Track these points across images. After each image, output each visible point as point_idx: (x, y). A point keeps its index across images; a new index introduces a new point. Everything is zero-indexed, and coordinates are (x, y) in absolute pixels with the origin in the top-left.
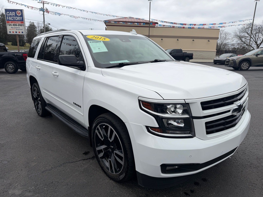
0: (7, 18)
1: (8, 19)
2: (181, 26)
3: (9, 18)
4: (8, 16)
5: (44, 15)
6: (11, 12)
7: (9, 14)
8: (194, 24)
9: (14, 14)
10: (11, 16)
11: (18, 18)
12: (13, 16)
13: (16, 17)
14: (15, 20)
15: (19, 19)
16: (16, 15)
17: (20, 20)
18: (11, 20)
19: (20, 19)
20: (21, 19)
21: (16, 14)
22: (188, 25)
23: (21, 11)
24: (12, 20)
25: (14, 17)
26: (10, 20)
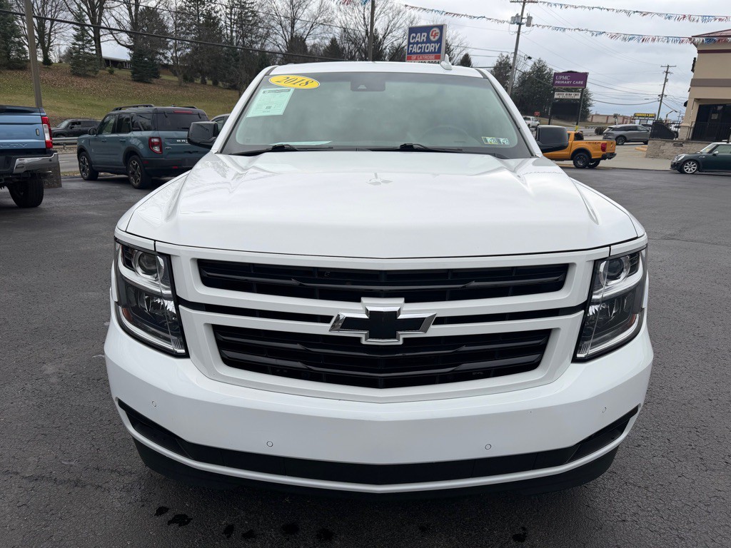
0: (410, 49)
1: (411, 51)
3: (412, 47)
4: (412, 43)
5: (519, 34)
6: (419, 34)
7: (415, 38)
9: (423, 37)
10: (417, 43)
11: (431, 47)
12: (423, 42)
13: (428, 44)
14: (425, 53)
15: (433, 49)
16: (429, 41)
17: (435, 52)
18: (417, 53)
19: (435, 48)
20: (437, 48)
21: (428, 37)
23: (441, 28)
24: (419, 53)
25: (423, 45)
26: (414, 53)
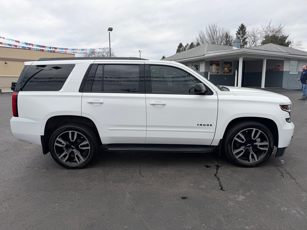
2: (39, 48)
8: (55, 48)
22: (48, 47)
